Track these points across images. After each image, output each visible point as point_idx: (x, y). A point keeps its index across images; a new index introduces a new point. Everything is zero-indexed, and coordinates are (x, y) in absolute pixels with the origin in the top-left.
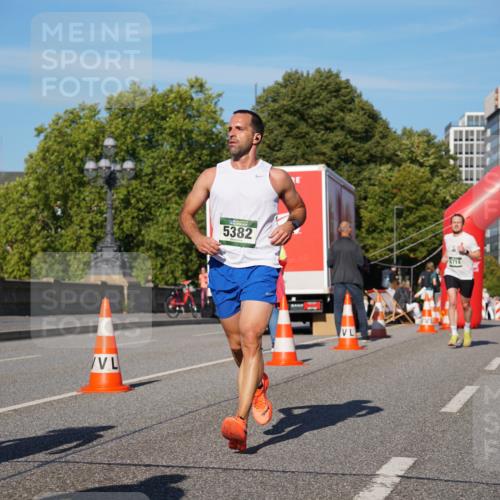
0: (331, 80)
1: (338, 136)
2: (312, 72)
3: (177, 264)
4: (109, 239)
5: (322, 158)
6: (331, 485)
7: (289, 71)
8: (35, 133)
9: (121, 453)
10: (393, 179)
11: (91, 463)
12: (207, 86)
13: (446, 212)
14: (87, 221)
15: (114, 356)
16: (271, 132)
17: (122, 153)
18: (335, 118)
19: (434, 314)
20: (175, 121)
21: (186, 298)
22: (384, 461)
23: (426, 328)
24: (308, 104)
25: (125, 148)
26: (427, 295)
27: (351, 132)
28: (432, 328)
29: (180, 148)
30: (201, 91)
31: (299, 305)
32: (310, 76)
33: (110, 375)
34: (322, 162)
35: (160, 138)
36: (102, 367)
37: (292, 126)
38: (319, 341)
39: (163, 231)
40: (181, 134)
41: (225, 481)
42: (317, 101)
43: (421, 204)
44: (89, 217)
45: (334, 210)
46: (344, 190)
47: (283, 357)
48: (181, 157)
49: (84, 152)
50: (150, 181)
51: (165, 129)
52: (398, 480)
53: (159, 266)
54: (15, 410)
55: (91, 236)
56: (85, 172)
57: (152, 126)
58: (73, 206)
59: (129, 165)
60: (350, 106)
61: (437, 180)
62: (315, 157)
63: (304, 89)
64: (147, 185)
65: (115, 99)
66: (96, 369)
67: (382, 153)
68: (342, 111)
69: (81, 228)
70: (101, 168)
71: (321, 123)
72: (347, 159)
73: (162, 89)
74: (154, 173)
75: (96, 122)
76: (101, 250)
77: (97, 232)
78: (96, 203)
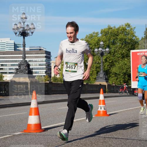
3: (121, 78)
4: (101, 71)
12: (131, 25)
14: (95, 66)
15: (104, 106)
17: (106, 46)
20: (121, 36)
21: (125, 89)
25: (106, 45)
29: (122, 44)
30: (129, 27)
33: (103, 111)
35: (116, 41)
36: (101, 109)
39: (117, 69)
40: (123, 40)
41: (140, 144)
48: (122, 47)
49: (94, 46)
50: (113, 54)
51: (118, 39)
53: (116, 79)
54: (77, 121)
55: (96, 70)
56: (95, 52)
57: (114, 38)
59: (107, 49)
64: (112, 55)
65: (103, 30)
66: (99, 109)
69: (93, 68)
70: (99, 51)
73: (117, 27)
74: (115, 52)
75: (98, 38)
76: (99, 75)
77: (98, 69)
78: (98, 61)
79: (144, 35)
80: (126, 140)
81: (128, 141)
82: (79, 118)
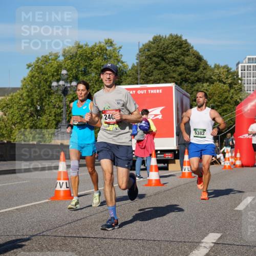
0: (177, 40)
1: (181, 69)
2: (168, 36)
4: (64, 122)
5: (173, 80)
6: (178, 247)
7: (156, 35)
8: (27, 67)
9: (71, 231)
10: (209, 90)
11: (55, 236)
12: (114, 43)
13: (237, 107)
14: (53, 112)
15: (67, 181)
16: (147, 66)
17: (71, 78)
18: (179, 59)
19: (231, 159)
20: (97, 61)
22: (206, 235)
23: (227, 167)
24: (166, 52)
25: (71, 75)
26: (227, 150)
27: (187, 66)
28: (230, 167)
30: (111, 46)
31: (161, 155)
32: (167, 38)
33: (65, 191)
34: (173, 82)
35: (90, 70)
36: (61, 187)
37: (157, 64)
38: (172, 173)
41: (124, 245)
42: (170, 50)
43: (224, 104)
44: (54, 110)
45: (179, 106)
46: (184, 97)
47: (154, 182)
49: (51, 77)
51: (92, 65)
52: (212, 245)
54: (17, 209)
55: (54, 120)
56: (52, 88)
57: (86, 64)
58: (46, 105)
59: (74, 84)
60: (187, 53)
61: (232, 91)
62: (170, 79)
63: (164, 44)
65: (67, 50)
66: (58, 188)
67: (204, 77)
68: (183, 55)
69: (50, 116)
70: (60, 85)
71: (172, 62)
72: (186, 80)
73: (90, 45)
75: (57, 62)
76: (60, 128)
77: (58, 118)
78: (58, 103)
79: (137, 59)
80: (102, 240)
81: (105, 241)
82: (21, 203)
